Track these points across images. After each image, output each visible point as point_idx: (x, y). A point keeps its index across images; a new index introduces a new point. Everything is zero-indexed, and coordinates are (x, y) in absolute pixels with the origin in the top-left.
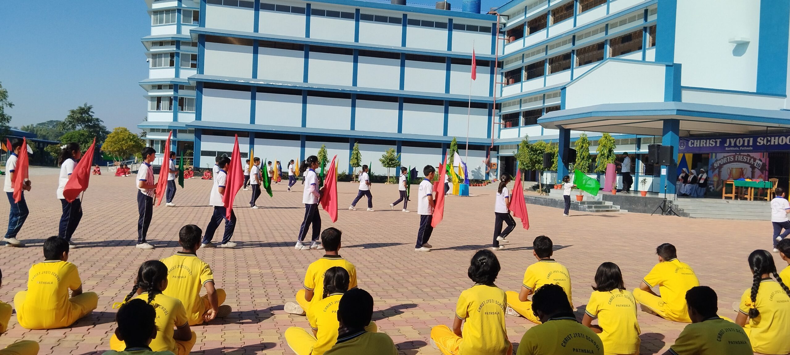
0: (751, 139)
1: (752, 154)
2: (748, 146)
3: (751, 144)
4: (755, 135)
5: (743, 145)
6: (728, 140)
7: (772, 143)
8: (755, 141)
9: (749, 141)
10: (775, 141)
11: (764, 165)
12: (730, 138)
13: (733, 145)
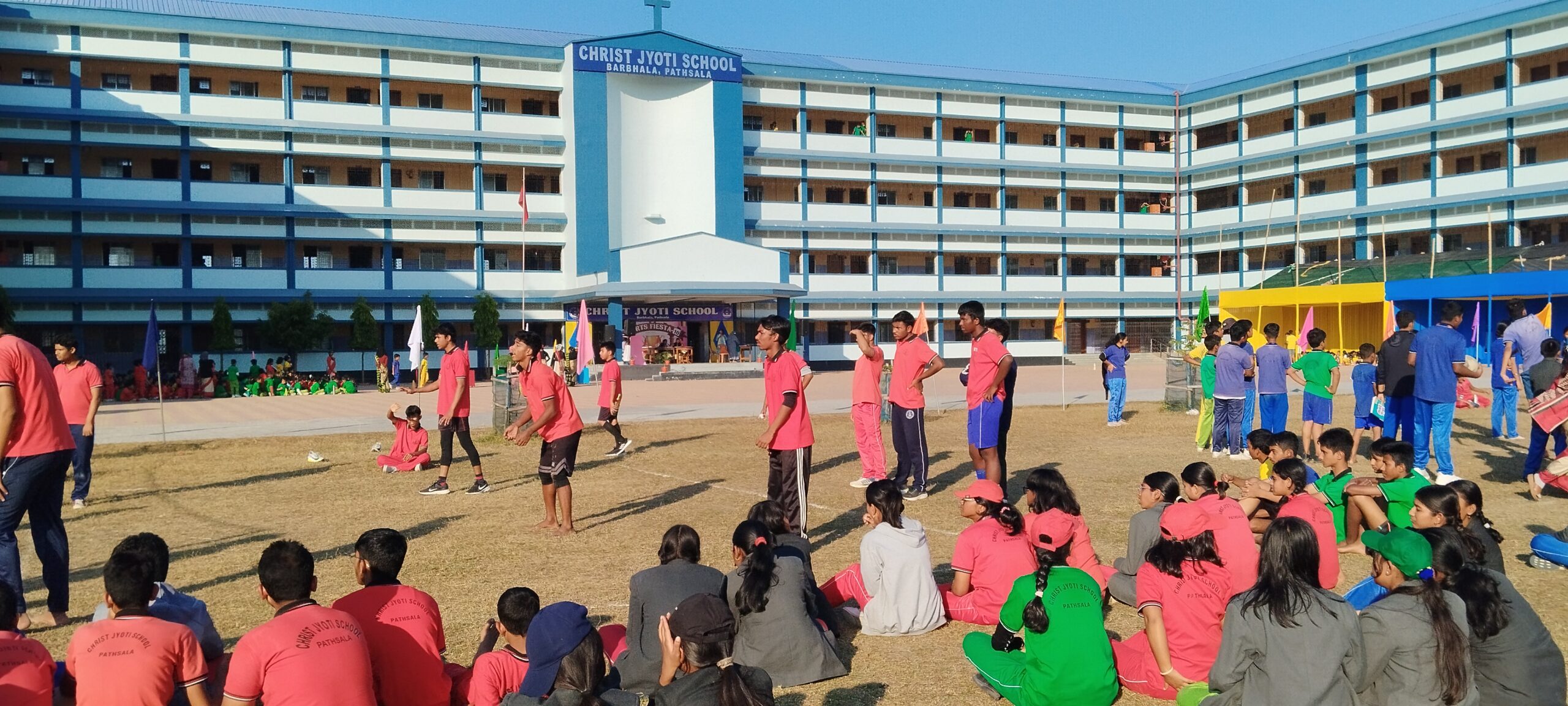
0: (667, 310)
1: (668, 323)
2: (664, 314)
3: (667, 313)
4: (671, 305)
5: (658, 314)
6: (639, 309)
7: (690, 313)
8: (671, 312)
9: (664, 311)
10: (692, 311)
11: (683, 332)
12: (640, 307)
13: (645, 313)
